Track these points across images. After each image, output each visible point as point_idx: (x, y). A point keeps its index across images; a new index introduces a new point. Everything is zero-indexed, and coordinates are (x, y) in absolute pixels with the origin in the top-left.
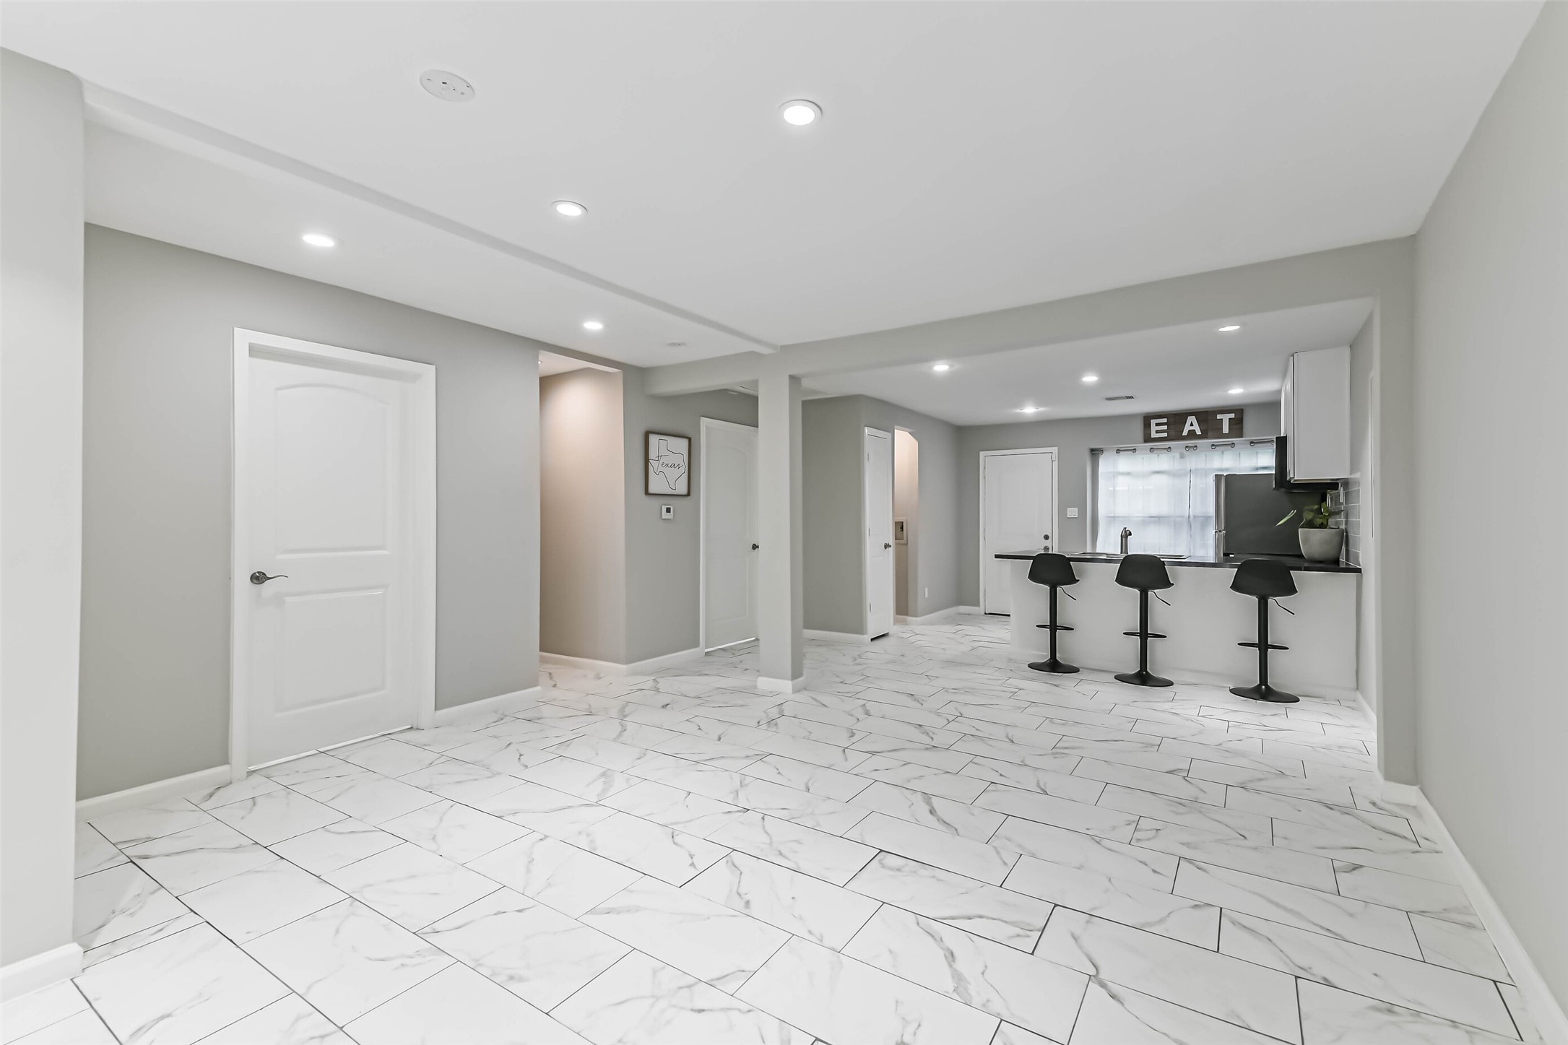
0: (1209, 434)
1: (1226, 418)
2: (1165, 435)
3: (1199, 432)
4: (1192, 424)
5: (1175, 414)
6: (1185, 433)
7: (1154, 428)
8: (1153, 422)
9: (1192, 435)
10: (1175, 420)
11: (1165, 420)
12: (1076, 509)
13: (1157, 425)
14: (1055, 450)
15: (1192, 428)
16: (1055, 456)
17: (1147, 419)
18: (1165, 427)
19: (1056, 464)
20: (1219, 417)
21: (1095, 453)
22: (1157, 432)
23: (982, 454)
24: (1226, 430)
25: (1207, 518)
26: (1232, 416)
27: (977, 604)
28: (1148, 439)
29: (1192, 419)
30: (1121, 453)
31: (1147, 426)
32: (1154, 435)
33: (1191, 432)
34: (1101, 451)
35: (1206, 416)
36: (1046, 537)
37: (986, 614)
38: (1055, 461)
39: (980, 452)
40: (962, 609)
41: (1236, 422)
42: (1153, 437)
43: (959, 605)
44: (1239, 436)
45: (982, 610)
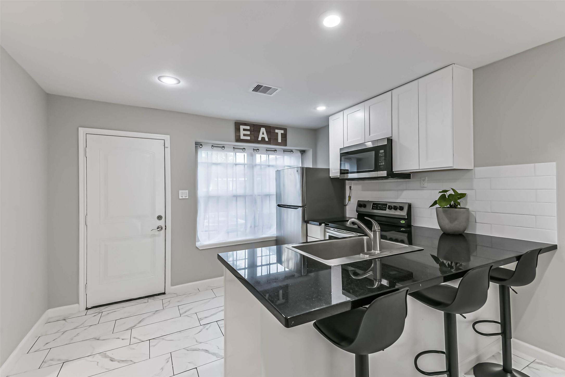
0: (272, 142)
1: (280, 132)
2: (248, 138)
3: (267, 139)
4: (263, 134)
5: (254, 124)
6: (260, 139)
7: (242, 132)
8: (242, 127)
9: (263, 140)
10: (255, 128)
11: (248, 128)
12: (187, 191)
13: (244, 130)
14: (167, 137)
15: (263, 136)
16: (168, 144)
17: (238, 125)
18: (248, 133)
19: (168, 151)
20: (277, 131)
21: (198, 145)
22: (244, 135)
23: (82, 131)
24: (280, 141)
25: (268, 195)
26: (282, 132)
27: (78, 302)
28: (238, 140)
29: (263, 130)
30: (215, 148)
31: (237, 129)
32: (242, 137)
33: (263, 138)
34: (201, 145)
35: (270, 129)
36: (159, 218)
37: (87, 309)
38: (167, 147)
39: (80, 129)
40: (52, 313)
41: (284, 136)
42: (241, 138)
43: (48, 309)
44: (286, 145)
45: (82, 306)
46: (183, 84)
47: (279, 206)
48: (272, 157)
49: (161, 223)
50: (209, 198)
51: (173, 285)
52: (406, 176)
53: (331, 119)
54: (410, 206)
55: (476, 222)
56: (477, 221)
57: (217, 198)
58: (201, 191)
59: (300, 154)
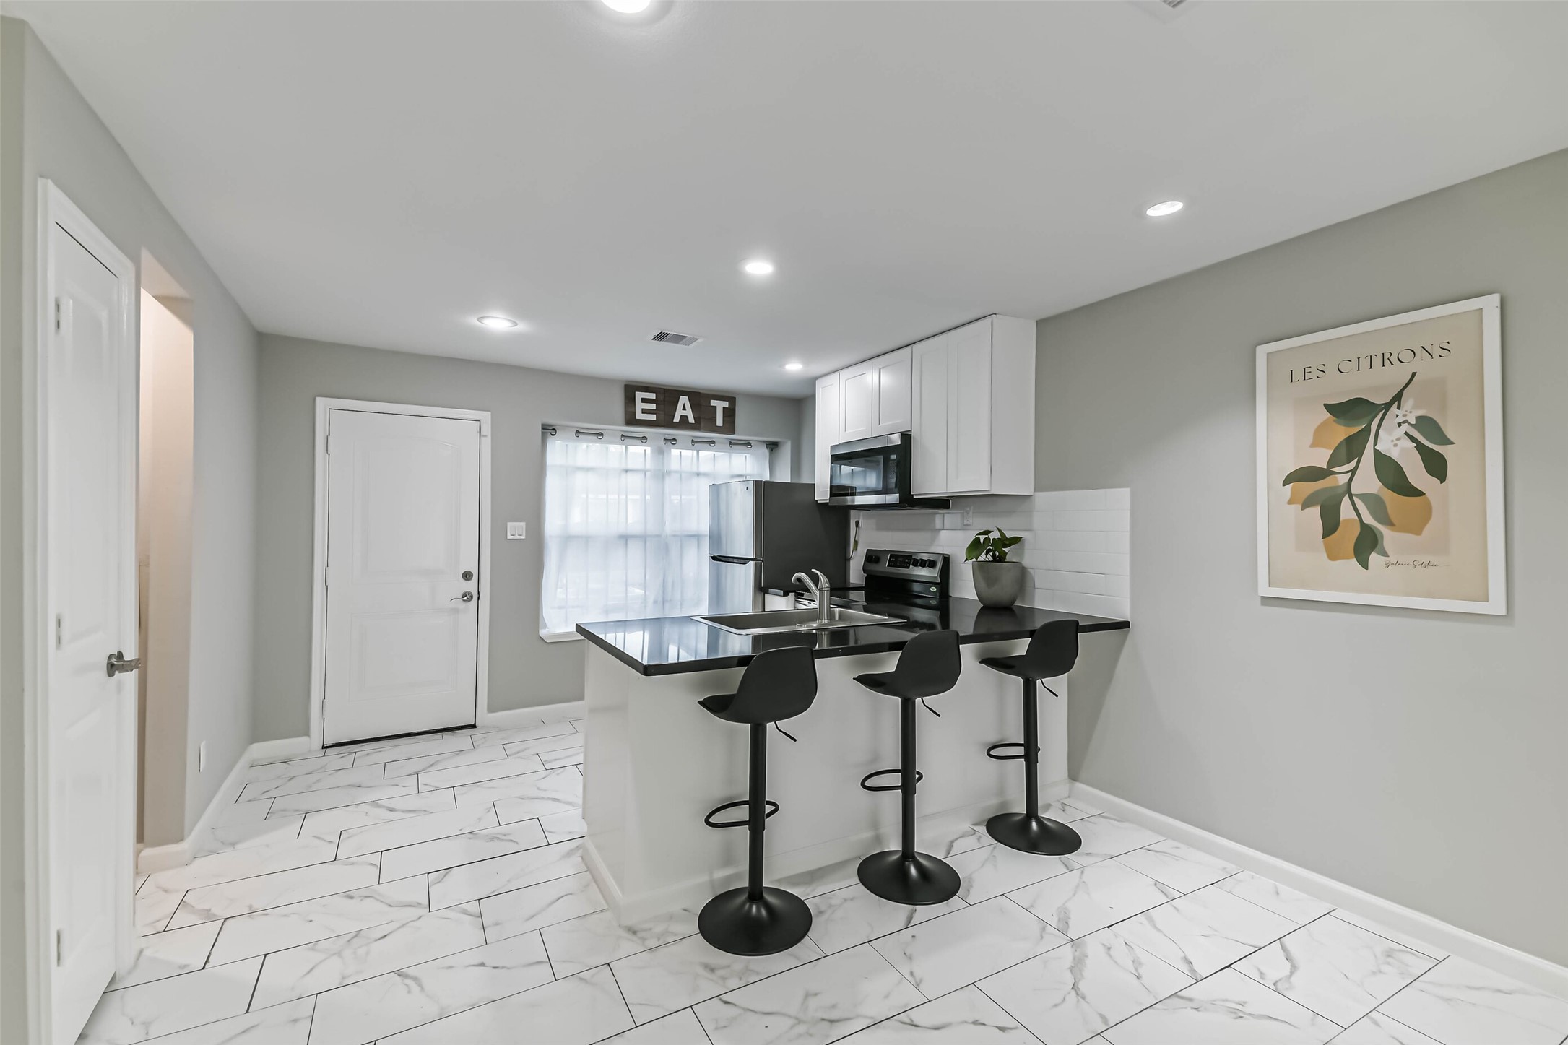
0: (702, 425)
1: (720, 405)
2: (653, 417)
3: (692, 420)
4: (684, 408)
5: (664, 389)
6: (677, 419)
7: (639, 406)
8: (639, 395)
9: (684, 422)
10: (666, 397)
11: (653, 396)
12: (523, 524)
13: (644, 400)
14: (486, 416)
15: (684, 413)
16: (487, 430)
17: (630, 390)
18: (653, 406)
19: (487, 443)
20: (713, 403)
21: (548, 430)
22: (644, 411)
23: (322, 404)
24: (720, 422)
25: (697, 537)
26: (726, 404)
27: (307, 733)
28: (631, 420)
29: (684, 400)
30: (582, 437)
31: (630, 400)
32: (639, 416)
33: (684, 418)
34: (554, 429)
35: (700, 399)
36: (467, 576)
37: (324, 747)
38: (486, 436)
39: (318, 399)
40: (260, 750)
41: (730, 414)
42: (637, 418)
43: (252, 744)
44: (733, 433)
45: (315, 741)
46: (522, 327)
47: (715, 558)
48: (706, 454)
49: (471, 586)
50: (567, 539)
51: (491, 709)
52: (942, 504)
53: (820, 385)
54: (946, 560)
55: (1034, 587)
56: (1036, 586)
57: (586, 540)
58: (553, 524)
59: (766, 451)
